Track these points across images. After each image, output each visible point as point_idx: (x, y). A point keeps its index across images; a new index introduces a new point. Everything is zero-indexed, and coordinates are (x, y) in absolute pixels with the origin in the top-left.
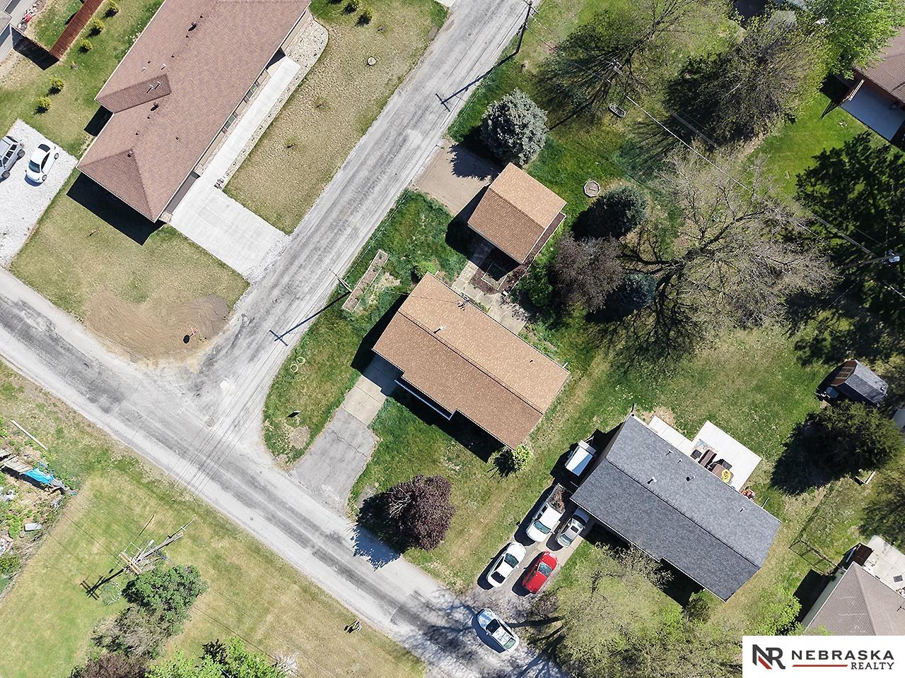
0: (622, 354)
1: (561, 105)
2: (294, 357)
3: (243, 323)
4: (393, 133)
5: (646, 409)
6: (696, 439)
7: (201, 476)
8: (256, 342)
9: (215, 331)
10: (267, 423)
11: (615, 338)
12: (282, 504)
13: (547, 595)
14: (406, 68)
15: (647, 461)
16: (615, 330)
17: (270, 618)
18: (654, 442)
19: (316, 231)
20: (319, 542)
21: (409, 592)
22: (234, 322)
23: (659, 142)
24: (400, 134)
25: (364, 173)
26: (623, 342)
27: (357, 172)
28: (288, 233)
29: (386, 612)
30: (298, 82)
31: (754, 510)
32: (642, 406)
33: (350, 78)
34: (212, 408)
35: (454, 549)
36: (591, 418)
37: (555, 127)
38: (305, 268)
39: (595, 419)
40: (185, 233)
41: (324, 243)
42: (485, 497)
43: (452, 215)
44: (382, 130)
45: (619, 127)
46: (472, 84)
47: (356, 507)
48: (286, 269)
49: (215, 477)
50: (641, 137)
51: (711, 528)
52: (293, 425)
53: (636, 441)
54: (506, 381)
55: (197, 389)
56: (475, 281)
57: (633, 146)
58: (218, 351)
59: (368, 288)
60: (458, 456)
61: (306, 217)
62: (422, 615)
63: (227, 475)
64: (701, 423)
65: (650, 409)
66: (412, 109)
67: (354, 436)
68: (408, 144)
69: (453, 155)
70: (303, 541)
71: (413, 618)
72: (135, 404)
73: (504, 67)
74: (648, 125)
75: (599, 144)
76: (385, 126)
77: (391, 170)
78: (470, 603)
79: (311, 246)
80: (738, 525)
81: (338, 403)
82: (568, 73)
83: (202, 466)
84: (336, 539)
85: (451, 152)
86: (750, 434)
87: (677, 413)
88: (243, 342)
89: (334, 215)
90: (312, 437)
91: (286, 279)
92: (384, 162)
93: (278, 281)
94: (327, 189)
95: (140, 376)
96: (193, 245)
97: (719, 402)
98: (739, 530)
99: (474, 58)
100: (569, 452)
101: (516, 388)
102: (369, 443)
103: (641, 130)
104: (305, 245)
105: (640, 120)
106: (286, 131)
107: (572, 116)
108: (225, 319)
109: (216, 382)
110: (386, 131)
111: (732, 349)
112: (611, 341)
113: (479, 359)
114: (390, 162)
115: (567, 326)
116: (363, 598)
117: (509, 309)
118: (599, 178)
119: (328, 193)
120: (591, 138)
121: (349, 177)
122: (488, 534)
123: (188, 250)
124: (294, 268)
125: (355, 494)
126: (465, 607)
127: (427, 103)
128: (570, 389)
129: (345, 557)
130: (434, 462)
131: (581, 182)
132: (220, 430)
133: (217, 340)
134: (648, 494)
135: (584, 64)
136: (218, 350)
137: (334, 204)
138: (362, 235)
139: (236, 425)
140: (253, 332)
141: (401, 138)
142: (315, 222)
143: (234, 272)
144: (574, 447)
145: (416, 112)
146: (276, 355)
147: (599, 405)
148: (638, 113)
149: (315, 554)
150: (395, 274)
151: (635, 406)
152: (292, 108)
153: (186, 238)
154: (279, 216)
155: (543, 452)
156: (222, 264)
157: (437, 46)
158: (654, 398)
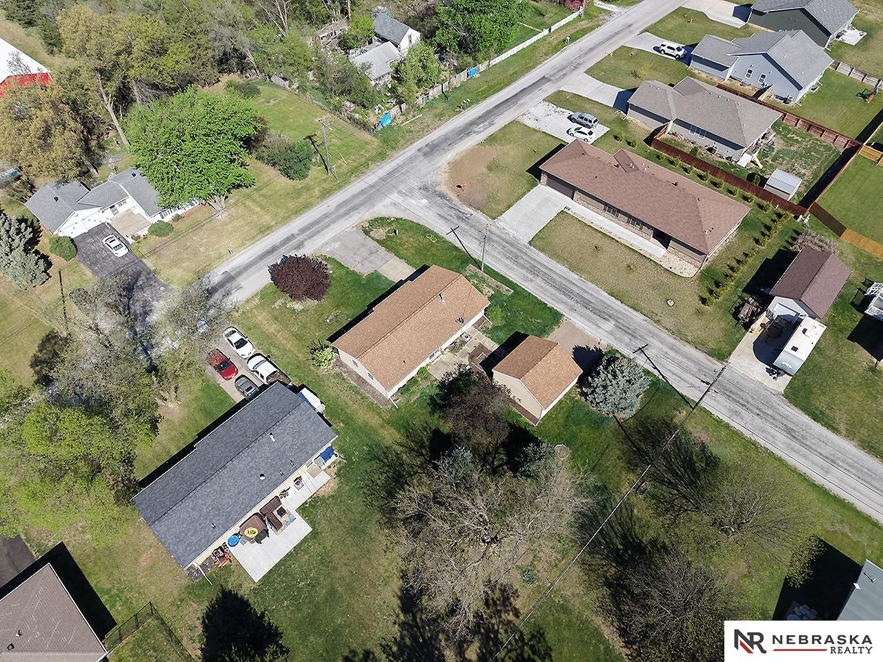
0: (398, 458)
2: (436, 236)
3: (466, 214)
4: (610, 312)
5: (339, 470)
6: (296, 515)
7: (366, 186)
8: (452, 219)
9: (464, 201)
10: (392, 219)
12: (334, 222)
14: (668, 326)
18: (307, 452)
19: (531, 258)
21: (242, 284)
22: (468, 210)
24: (610, 317)
25: (576, 290)
26: (408, 461)
27: (577, 286)
28: (530, 243)
29: (234, 269)
30: (648, 256)
32: (343, 467)
33: (655, 288)
34: (410, 194)
37: (623, 429)
38: (503, 249)
41: (522, 262)
44: (613, 305)
45: (626, 489)
46: (660, 372)
47: (319, 258)
48: (502, 239)
49: (362, 192)
52: (388, 232)
53: (312, 434)
55: (424, 188)
56: (481, 348)
58: (448, 200)
59: (483, 280)
60: (337, 322)
61: (542, 254)
62: (222, 290)
63: (362, 198)
64: (311, 523)
65: (338, 474)
66: (632, 327)
67: (371, 262)
68: (602, 320)
69: (592, 348)
70: (303, 231)
71: (222, 284)
72: (420, 161)
76: (617, 308)
77: (579, 308)
79: (519, 254)
80: (201, 516)
81: (397, 254)
83: (372, 186)
84: (300, 246)
85: (596, 348)
86: (286, 574)
87: (328, 499)
88: (453, 212)
89: (543, 269)
90: (378, 241)
91: (495, 238)
92: (586, 304)
93: (495, 234)
94: (563, 268)
95: (438, 165)
96: (525, 194)
98: (195, 514)
101: (384, 343)
102: (364, 269)
103: (624, 511)
104: (520, 251)
107: (635, 447)
108: (470, 206)
109: (427, 198)
110: (612, 308)
111: (381, 570)
112: (412, 449)
113: (413, 321)
114: (587, 308)
115: (432, 413)
117: (453, 369)
118: (572, 459)
119: (560, 269)
120: (613, 460)
121: (574, 281)
122: (267, 336)
123: (520, 191)
124: (504, 243)
125: (328, 259)
128: (372, 408)
129: (284, 250)
130: (338, 306)
131: (568, 442)
132: (394, 197)
133: (456, 201)
134: (261, 432)
136: (450, 200)
137: (551, 270)
139: (395, 204)
140: (459, 218)
141: (607, 317)
142: (538, 258)
143: (503, 212)
145: (629, 329)
146: (442, 229)
148: (642, 510)
149: (293, 235)
153: (529, 191)
154: (543, 239)
156: (509, 207)
157: (690, 350)
158: (348, 480)
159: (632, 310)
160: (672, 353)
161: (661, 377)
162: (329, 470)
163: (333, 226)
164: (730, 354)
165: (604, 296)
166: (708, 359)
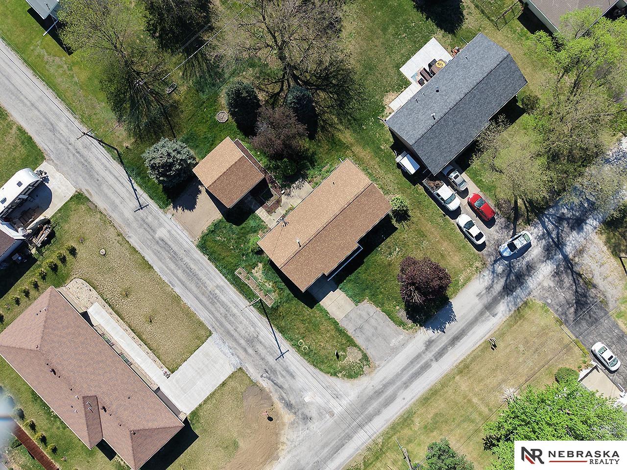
0: (341, 119)
1: (160, 127)
2: (298, 347)
3: (267, 377)
4: (156, 247)
5: (383, 111)
6: (411, 80)
7: (367, 427)
8: (281, 372)
9: (269, 398)
10: (340, 375)
11: (329, 122)
12: (398, 376)
13: (498, 205)
14: (112, 229)
15: (420, 117)
16: (323, 121)
17: (475, 400)
18: (407, 109)
19: (213, 314)
20: (429, 355)
21: (476, 300)
22: (265, 384)
23: (199, 63)
24: (157, 242)
25: (179, 273)
26: (334, 117)
27: (177, 277)
28: (211, 334)
29: (487, 319)
30: (107, 305)
31: (468, 49)
32: (380, 113)
33: (111, 269)
34: (321, 411)
35: (453, 263)
36: (382, 150)
37: (174, 134)
38: (237, 327)
39: (383, 148)
40: (196, 405)
41: (222, 310)
42: (422, 235)
43: (220, 218)
44: (152, 255)
45: (183, 89)
46: (132, 185)
47: (410, 325)
48: (235, 340)
49: (370, 418)
50: (193, 75)
51: (475, 82)
52: (345, 357)
53: (404, 122)
54: (344, 204)
55: (306, 419)
56: (270, 211)
57: (198, 83)
58: (283, 399)
59: (260, 286)
60: (389, 248)
61: (202, 319)
62: (495, 294)
63: (370, 409)
64: (400, 74)
65: (384, 108)
66: (142, 230)
67: (360, 316)
68: (165, 239)
69: (180, 209)
70: (426, 366)
71: (495, 302)
72: (308, 463)
73: (125, 161)
74: (186, 69)
75: (192, 105)
76: (150, 252)
77: (181, 253)
78: (493, 258)
79: (223, 320)
80: (476, 63)
81: (336, 323)
82: (138, 117)
83: (361, 426)
84: (429, 343)
85: (177, 209)
86: (415, 42)
87: (390, 90)
88: (280, 380)
89: (204, 300)
90: (355, 346)
91: (242, 342)
92: (175, 257)
93: (242, 347)
94: (186, 301)
95: (290, 456)
96: (205, 402)
97: (388, 59)
98: (480, 63)
99: (115, 180)
100: (402, 170)
101: (350, 198)
102: (368, 307)
103: (189, 74)
104: (221, 324)
105: (181, 74)
106: (139, 320)
107: (168, 120)
108: (262, 390)
109: (304, 404)
110: (153, 251)
111: (353, 42)
112: (331, 125)
113: (325, 220)
114: (175, 253)
115: (314, 153)
116: (474, 333)
117: (295, 192)
118: (216, 111)
119: (189, 300)
120: (187, 110)
121: (180, 284)
122: (448, 237)
123: (209, 406)
124: (235, 334)
125: (401, 324)
126: (495, 263)
127: (139, 219)
128: (359, 161)
129: (443, 339)
130: (390, 265)
131: (216, 124)
132: (338, 408)
133: (275, 398)
134: (442, 121)
135: (134, 105)
136: (282, 399)
137: (197, 298)
138: (222, 283)
139: (337, 397)
140: (274, 372)
141: (160, 242)
142: (207, 314)
143: (230, 377)
144: (399, 166)
145: (144, 228)
146: (294, 360)
147: (373, 142)
148: (176, 74)
149: (437, 360)
150: (255, 265)
151: (379, 118)
152: (124, 314)
153: (200, 405)
154: (198, 338)
155: (398, 188)
156: (224, 384)
157: (101, 204)
158: (375, 103)
159: (138, 248)
162: (390, 111)
163: (398, 369)
164: (72, 198)
165: (157, 266)
166: (91, 195)
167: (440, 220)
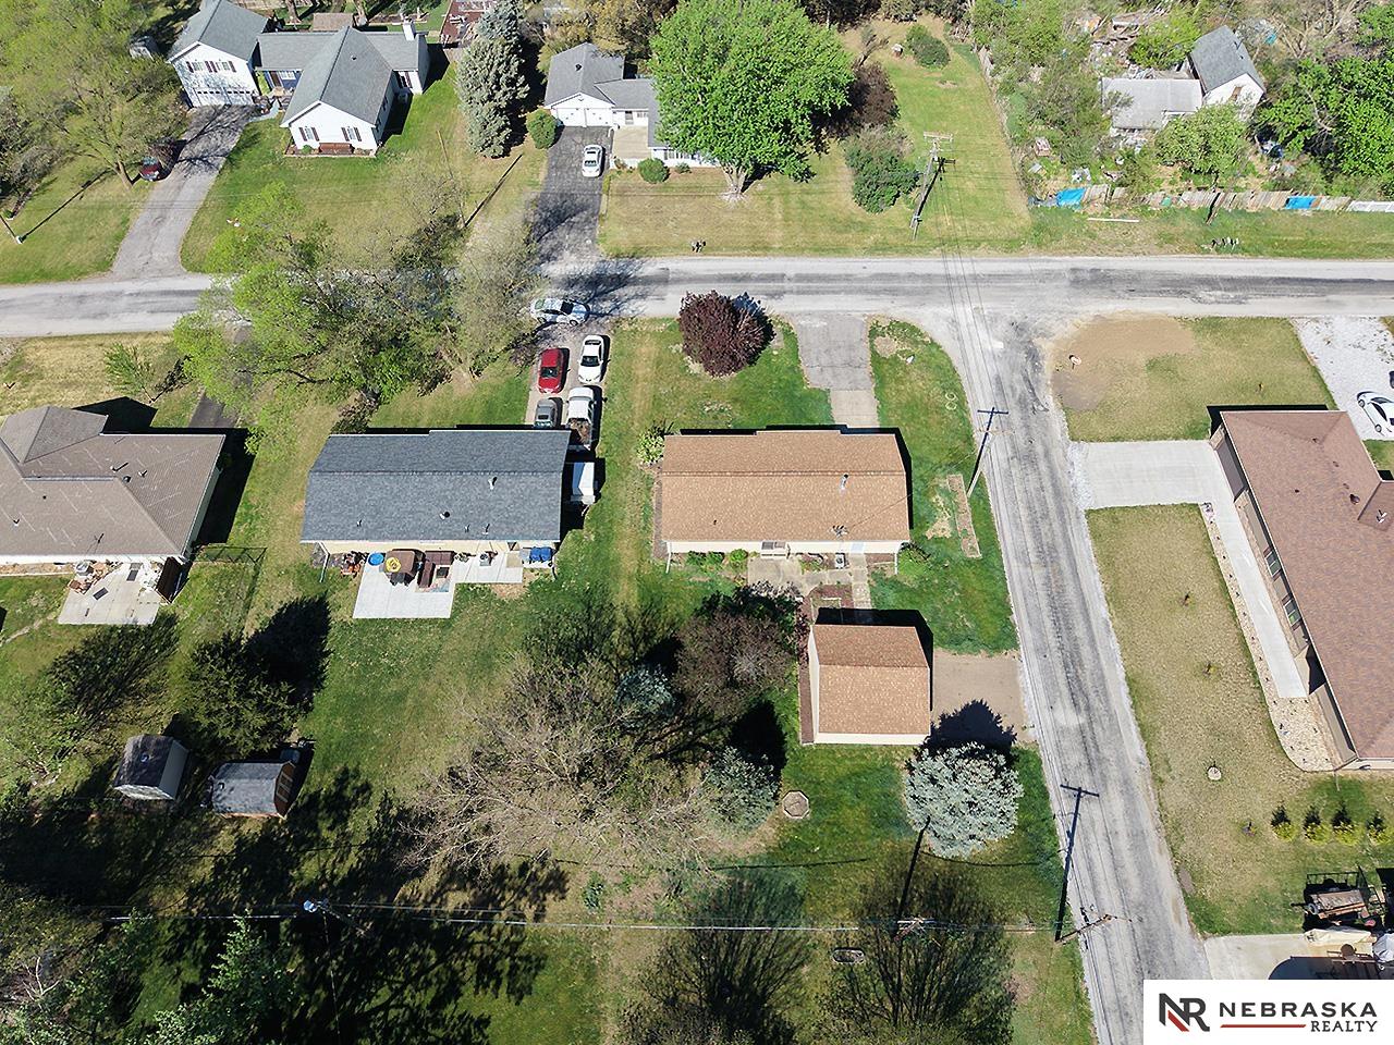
2: (962, 403)
3: (1039, 404)
4: (1096, 703)
5: (538, 583)
6: (452, 589)
8: (1011, 395)
9: (1057, 381)
10: (927, 339)
12: (849, 292)
13: (529, 361)
14: (1169, 802)
15: (509, 502)
17: (779, 216)
19: (1065, 535)
20: (787, 285)
22: (1048, 398)
23: (753, 954)
24: (1088, 708)
25: (1080, 631)
27: (1089, 627)
28: (1089, 513)
29: (678, 271)
30: (1261, 678)
32: (544, 583)
33: (1213, 731)
34: (989, 322)
35: (653, 348)
36: (598, 535)
37: (914, 860)
38: (1037, 490)
39: (593, 537)
40: (1184, 442)
41: (1044, 528)
42: (657, 402)
43: (940, 649)
44: (1113, 698)
45: (825, 931)
46: (1070, 849)
47: (779, 326)
48: (1053, 476)
49: (928, 277)
50: (783, 941)
55: (1019, 328)
56: (845, 590)
57: (785, 914)
58: (1034, 367)
59: (954, 509)
60: (715, 418)
61: (1089, 542)
62: (642, 287)
63: (919, 284)
64: (456, 610)
65: (531, 586)
66: (1106, 752)
67: (835, 376)
68: (1068, 702)
69: (1004, 726)
70: (800, 278)
71: (648, 281)
72: (1057, 287)
73: (1054, 903)
74: (787, 971)
75: (835, 882)
76: (1114, 705)
77: (1056, 658)
78: (601, 320)
79: (1053, 514)
81: (878, 391)
83: (948, 278)
84: (775, 295)
85: (1010, 730)
87: (495, 602)
88: (1021, 388)
89: (1064, 563)
90: (874, 353)
91: (1043, 467)
92: (1072, 662)
93: (1049, 462)
94: (1100, 585)
95: (1077, 309)
96: (1164, 437)
98: (355, 497)
100: (600, 489)
101: (712, 480)
102: (815, 379)
103: (791, 953)
104: (1061, 512)
105: (805, 970)
106: (1212, 613)
107: (904, 897)
108: (1059, 396)
109: (1008, 343)
110: (1107, 701)
112: (632, 631)
113: (775, 483)
114: (1066, 666)
115: (697, 613)
116: (708, 270)
117: (780, 586)
119: (1093, 582)
120: (855, 882)
121: (1091, 615)
122: (630, 377)
123: (1162, 429)
124: (1047, 483)
125: (789, 335)
126: (606, 314)
127: (1098, 776)
129: (750, 288)
130: (736, 400)
131: (817, 805)
132: (964, 312)
133: (1046, 375)
134: (488, 468)
135: (953, 1001)
136: (1037, 368)
137: (1075, 574)
138: (1014, 563)
139: (954, 322)
140: (1022, 402)
141: (1082, 705)
142: (1076, 543)
143: (1099, 440)
144: (597, 494)
145: (1098, 750)
146: (980, 397)
147: (598, 554)
148: (816, 979)
149: (783, 276)
150: (936, 540)
151: (553, 578)
153: (1177, 439)
154: (1115, 521)
155: (628, 473)
156: (1116, 439)
157: (1163, 866)
158: (535, 602)
159: (1134, 730)
160: (1123, 843)
161: (1063, 855)
162: (528, 573)
163: (842, 297)
164: (1225, 933)
165: (1116, 675)
166: (1175, 904)
167: (617, 399)
